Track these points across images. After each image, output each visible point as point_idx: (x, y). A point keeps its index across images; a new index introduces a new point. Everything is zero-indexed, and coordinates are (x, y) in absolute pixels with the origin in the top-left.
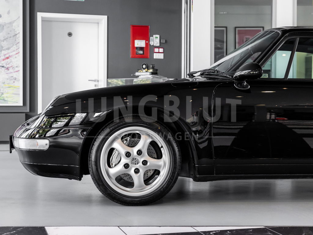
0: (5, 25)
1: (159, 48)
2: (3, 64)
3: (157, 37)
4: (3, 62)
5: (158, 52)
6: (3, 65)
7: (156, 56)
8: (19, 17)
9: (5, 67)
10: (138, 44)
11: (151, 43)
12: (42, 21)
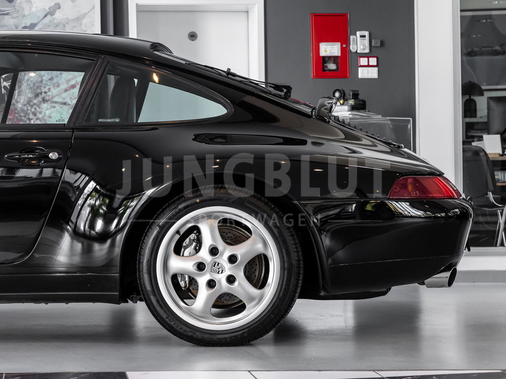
0: (68, 23)
1: (368, 58)
2: (64, 99)
3: (364, 36)
4: (64, 95)
5: (367, 64)
6: (64, 101)
7: (362, 73)
8: (94, 7)
9: (69, 105)
10: (326, 51)
11: (353, 48)
12: (138, 11)
